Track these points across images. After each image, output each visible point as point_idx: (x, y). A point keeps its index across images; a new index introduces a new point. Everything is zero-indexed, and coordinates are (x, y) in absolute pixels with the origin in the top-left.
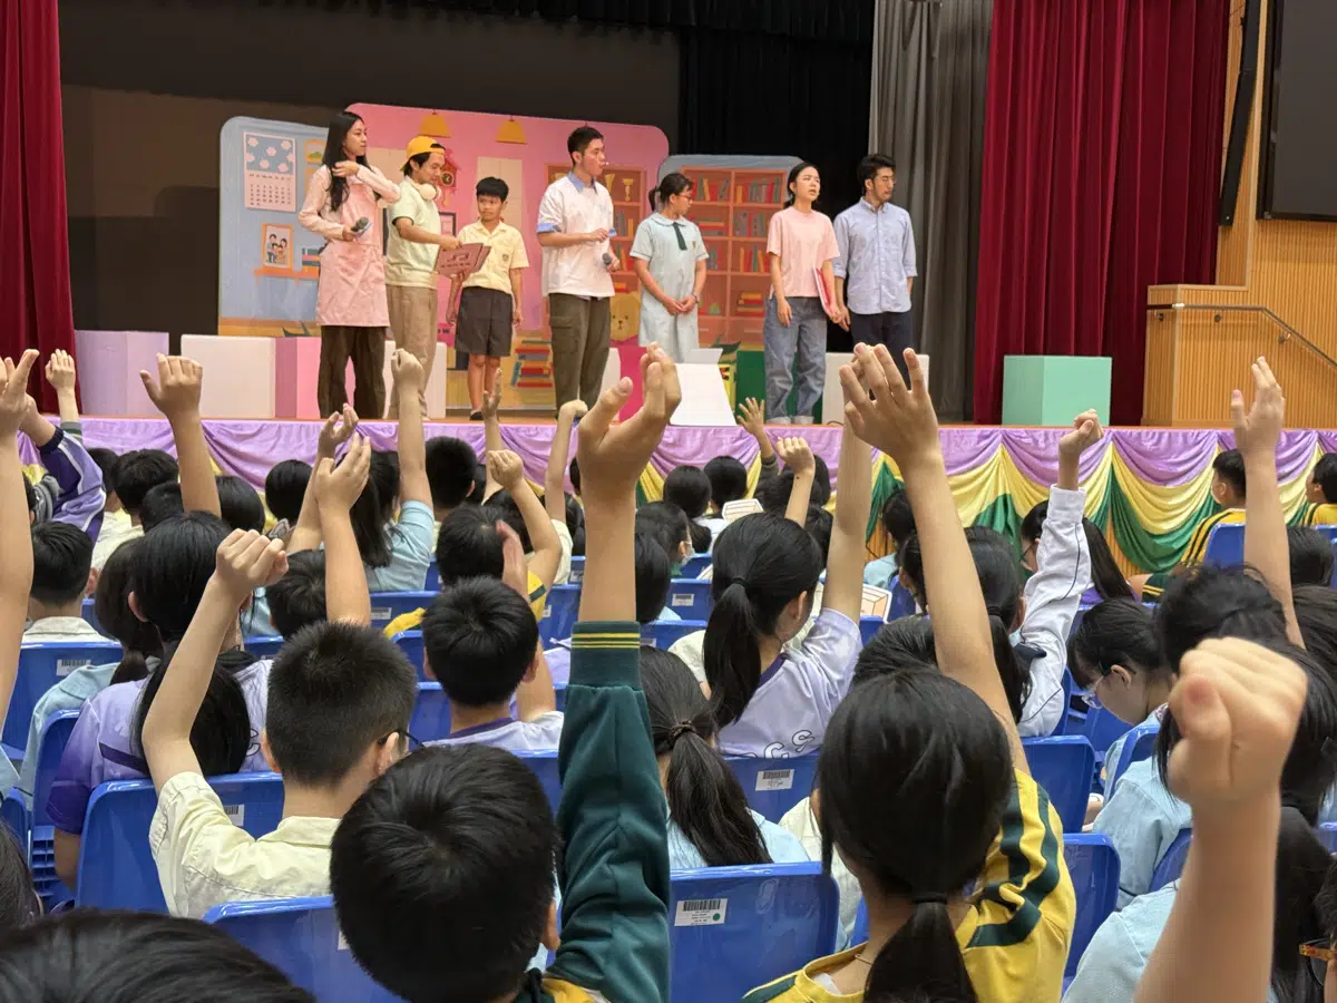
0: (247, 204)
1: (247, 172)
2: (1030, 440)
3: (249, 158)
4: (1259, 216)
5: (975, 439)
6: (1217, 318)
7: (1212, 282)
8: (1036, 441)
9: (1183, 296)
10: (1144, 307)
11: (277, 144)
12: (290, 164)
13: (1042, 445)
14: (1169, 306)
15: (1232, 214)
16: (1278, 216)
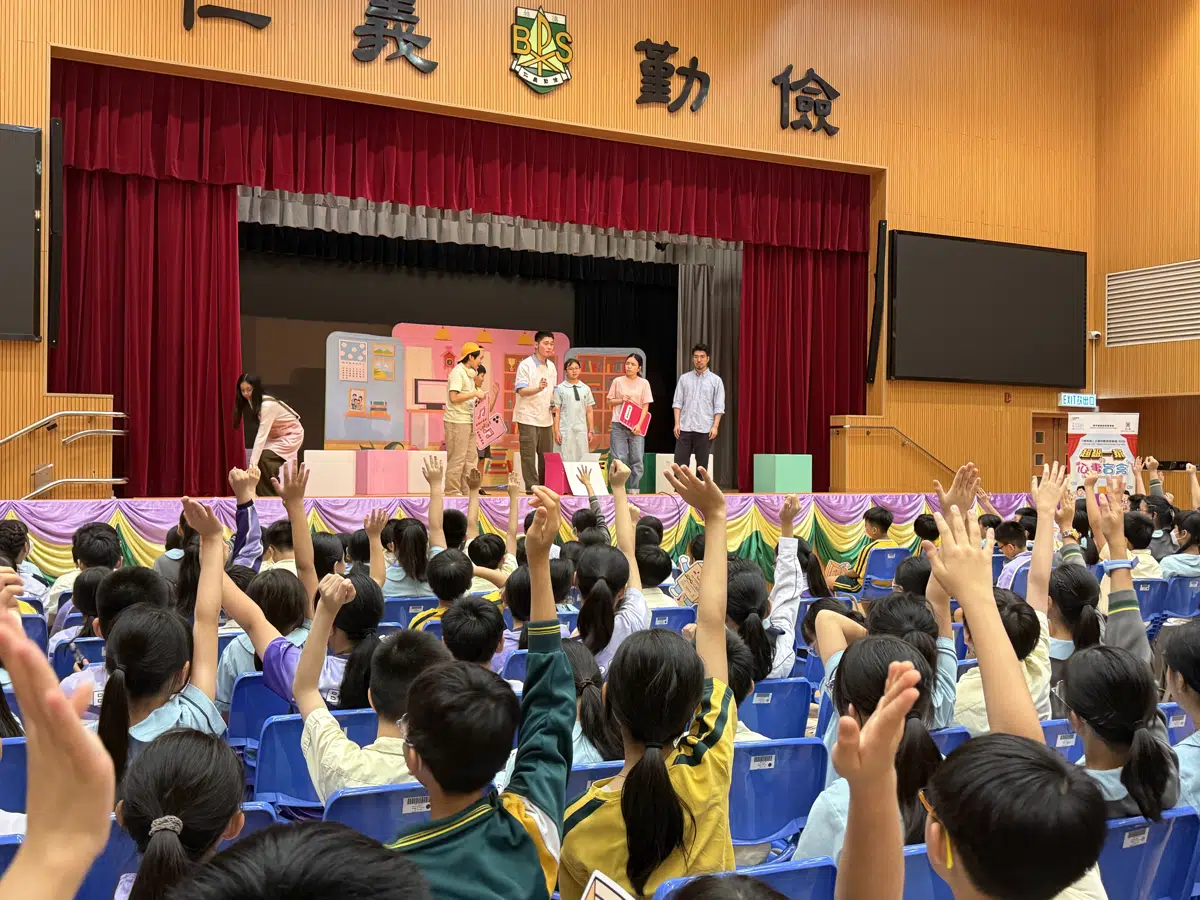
0: (341, 378)
1: (341, 361)
2: (769, 501)
3: (342, 353)
4: (888, 378)
5: (739, 501)
6: (868, 433)
7: (865, 414)
8: (772, 501)
9: (849, 421)
10: (828, 427)
11: (357, 346)
12: (363, 356)
13: (776, 503)
14: (842, 427)
15: (874, 377)
16: (897, 378)
